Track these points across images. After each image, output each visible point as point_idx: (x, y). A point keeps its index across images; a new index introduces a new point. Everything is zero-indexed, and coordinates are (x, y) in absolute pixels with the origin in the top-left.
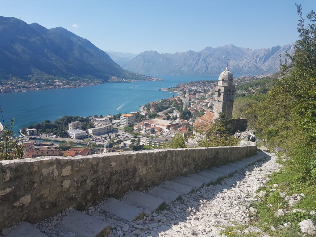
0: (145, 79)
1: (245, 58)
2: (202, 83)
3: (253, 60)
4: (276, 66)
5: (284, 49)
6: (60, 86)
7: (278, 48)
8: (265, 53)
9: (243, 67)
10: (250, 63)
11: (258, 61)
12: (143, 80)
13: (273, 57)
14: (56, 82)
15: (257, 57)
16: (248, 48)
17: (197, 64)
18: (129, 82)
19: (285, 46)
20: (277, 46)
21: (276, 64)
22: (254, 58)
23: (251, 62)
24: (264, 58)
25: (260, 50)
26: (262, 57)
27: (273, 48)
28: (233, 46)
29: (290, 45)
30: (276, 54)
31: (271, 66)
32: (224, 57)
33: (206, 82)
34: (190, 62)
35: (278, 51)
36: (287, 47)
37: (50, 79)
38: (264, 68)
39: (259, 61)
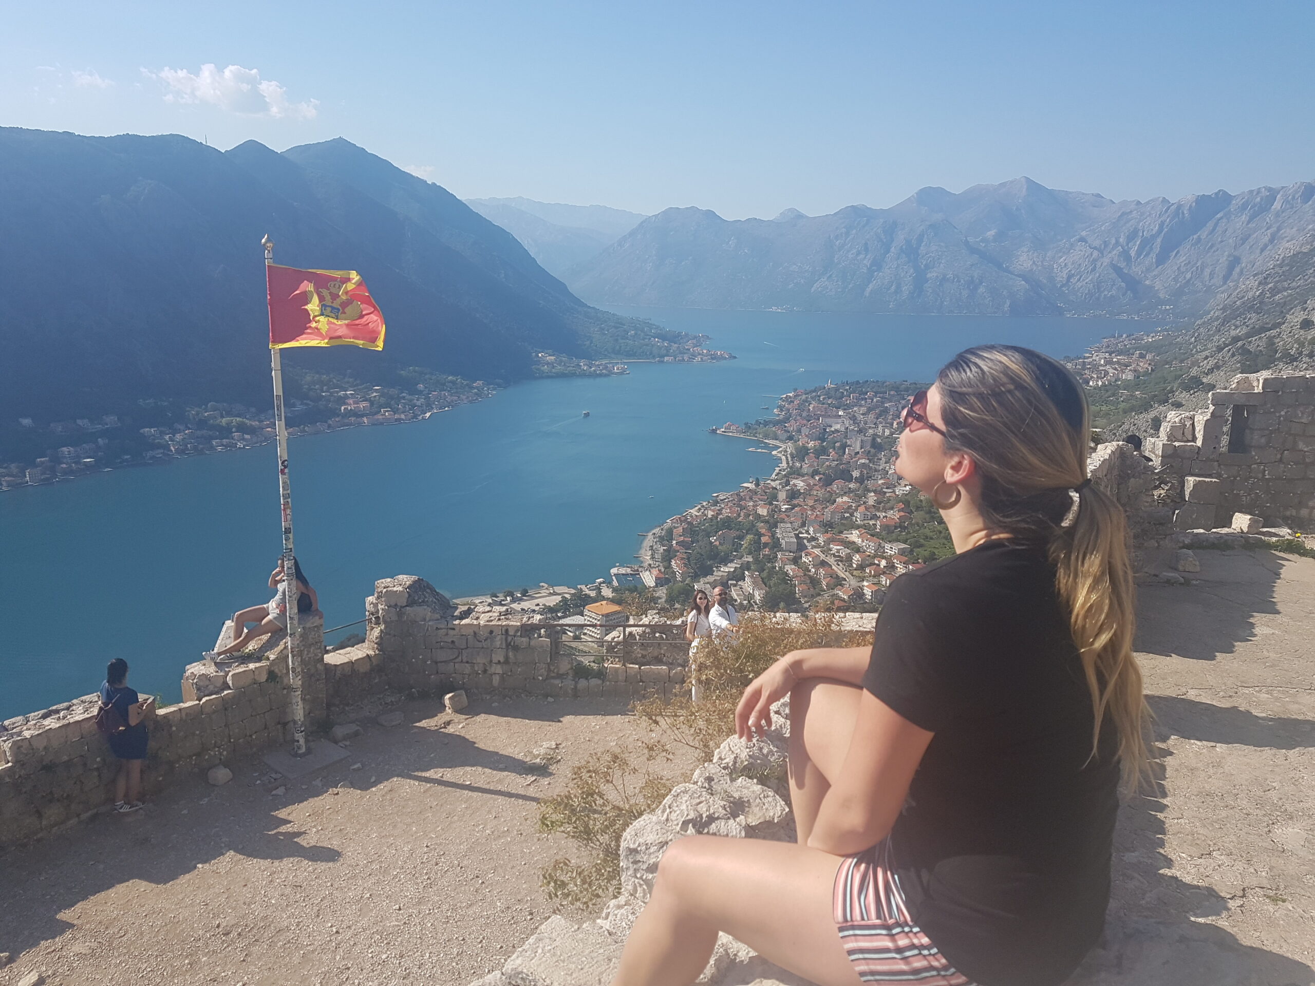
0: (663, 356)
1: (1082, 240)
2: (876, 393)
3: (1113, 249)
4: (1207, 278)
5: (1244, 207)
6: (362, 416)
7: (1222, 200)
8: (1163, 223)
9: (1070, 277)
10: (1099, 264)
11: (1133, 253)
12: (654, 357)
13: (1199, 240)
14: (346, 397)
15: (1131, 237)
16: (1098, 196)
17: (877, 265)
18: (601, 375)
19: (1251, 192)
20: (1217, 194)
21: (1207, 271)
22: (1117, 242)
23: (1106, 261)
24: (1159, 240)
25: (1148, 203)
26: (1154, 237)
27: (1201, 200)
28: (1033, 186)
29: (1270, 189)
30: (1210, 225)
31: (1188, 276)
32: (991, 234)
33: (892, 393)
34: (850, 256)
35: (1219, 216)
36: (1258, 199)
37: (325, 388)
38: (1158, 285)
39: (1139, 253)
